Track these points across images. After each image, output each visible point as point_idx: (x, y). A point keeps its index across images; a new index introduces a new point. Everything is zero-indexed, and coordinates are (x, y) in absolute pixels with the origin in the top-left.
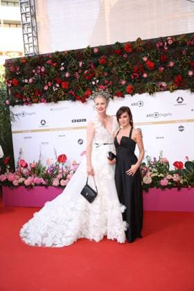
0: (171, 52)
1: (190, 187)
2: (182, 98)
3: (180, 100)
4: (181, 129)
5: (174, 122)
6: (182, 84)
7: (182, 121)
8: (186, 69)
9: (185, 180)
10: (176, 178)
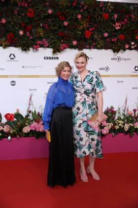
0: (3, 9)
1: (18, 136)
2: (14, 55)
3: (12, 57)
4: (13, 83)
5: (6, 76)
6: (14, 42)
7: (14, 76)
8: (17, 28)
9: (14, 131)
10: (6, 129)
